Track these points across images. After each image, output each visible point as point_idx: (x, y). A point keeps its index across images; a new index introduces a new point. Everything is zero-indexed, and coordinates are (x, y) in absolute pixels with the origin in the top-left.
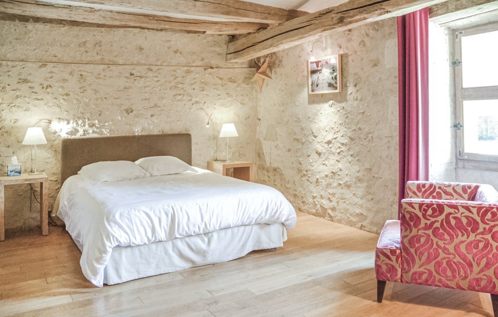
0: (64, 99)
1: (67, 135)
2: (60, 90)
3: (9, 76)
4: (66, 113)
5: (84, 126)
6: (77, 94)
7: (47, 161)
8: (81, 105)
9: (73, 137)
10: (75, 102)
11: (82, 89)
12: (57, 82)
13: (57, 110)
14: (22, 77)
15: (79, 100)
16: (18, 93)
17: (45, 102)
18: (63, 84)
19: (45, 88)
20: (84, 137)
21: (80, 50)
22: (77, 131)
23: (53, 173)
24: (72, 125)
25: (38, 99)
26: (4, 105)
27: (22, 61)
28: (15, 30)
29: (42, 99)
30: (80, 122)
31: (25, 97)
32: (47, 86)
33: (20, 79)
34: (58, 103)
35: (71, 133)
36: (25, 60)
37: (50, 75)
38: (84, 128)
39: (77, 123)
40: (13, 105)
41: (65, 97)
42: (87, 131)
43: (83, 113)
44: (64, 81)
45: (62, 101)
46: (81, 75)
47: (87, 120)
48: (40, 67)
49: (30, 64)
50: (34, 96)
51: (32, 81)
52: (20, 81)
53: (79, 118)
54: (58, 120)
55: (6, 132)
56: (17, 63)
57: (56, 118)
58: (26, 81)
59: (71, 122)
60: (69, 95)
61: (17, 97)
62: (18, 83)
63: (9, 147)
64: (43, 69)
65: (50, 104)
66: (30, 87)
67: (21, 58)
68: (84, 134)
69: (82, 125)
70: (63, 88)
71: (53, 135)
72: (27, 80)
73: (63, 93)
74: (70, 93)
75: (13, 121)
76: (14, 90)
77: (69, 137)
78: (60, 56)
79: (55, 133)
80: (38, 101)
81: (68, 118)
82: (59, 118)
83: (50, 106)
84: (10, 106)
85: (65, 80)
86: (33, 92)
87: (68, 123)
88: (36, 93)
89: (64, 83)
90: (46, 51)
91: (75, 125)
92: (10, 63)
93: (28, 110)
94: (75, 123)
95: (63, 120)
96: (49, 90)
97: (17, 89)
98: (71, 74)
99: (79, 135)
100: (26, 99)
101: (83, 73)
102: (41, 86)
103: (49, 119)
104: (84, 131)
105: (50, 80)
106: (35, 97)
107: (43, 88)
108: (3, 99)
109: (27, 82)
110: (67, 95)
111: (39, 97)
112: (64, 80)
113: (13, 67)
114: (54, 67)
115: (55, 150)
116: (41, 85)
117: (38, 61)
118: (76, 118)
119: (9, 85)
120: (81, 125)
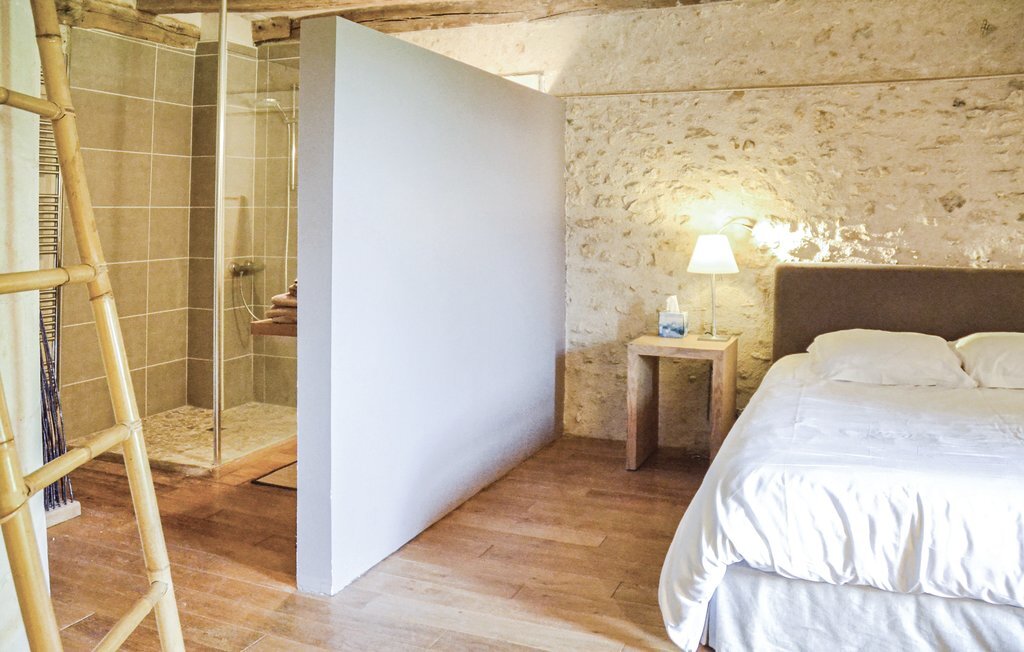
0: (783, 171)
1: (793, 257)
2: (775, 150)
3: (669, 123)
4: (789, 203)
5: (832, 237)
6: (813, 160)
7: (747, 313)
8: (823, 185)
9: (806, 263)
10: (808, 178)
11: (825, 146)
12: (766, 132)
13: (769, 196)
14: (695, 124)
15: (819, 175)
16: (687, 160)
17: (743, 179)
18: (781, 136)
19: (741, 146)
20: (831, 264)
21: (817, 53)
22: (815, 249)
23: (761, 343)
24: (803, 234)
25: (726, 172)
26: (662, 186)
27: (694, 88)
28: (679, 25)
29: (736, 172)
30: (821, 227)
31: (701, 167)
32: (745, 143)
33: (690, 129)
34: (769, 181)
35: (800, 253)
36: (699, 87)
37: (752, 117)
38: (831, 242)
39: (814, 230)
40: (678, 185)
41: (785, 167)
42: (839, 250)
43: (828, 207)
44: (783, 130)
45: (779, 176)
46: (823, 113)
47: (837, 224)
48: (730, 99)
49: (709, 96)
50: (719, 165)
51: (713, 131)
52: (690, 132)
53: (819, 217)
54: (770, 220)
55: (667, 243)
56: (684, 94)
57: (766, 216)
58: (701, 132)
59: (801, 225)
60: (795, 162)
61: (686, 168)
62: (686, 137)
63: (671, 274)
64: (736, 104)
65: (753, 184)
66: (711, 146)
67: (691, 84)
68: (832, 258)
69: (827, 234)
70: (780, 145)
71: (760, 255)
72: (703, 129)
73: (781, 158)
74: (796, 157)
75: (679, 220)
76: (679, 154)
77: (797, 262)
78: (772, 71)
79: (764, 250)
80: (727, 177)
81: (793, 217)
82: (773, 217)
83: (752, 189)
84: (672, 188)
85: (785, 128)
86: (716, 157)
87: (794, 228)
88: (723, 158)
89: (781, 133)
90: (742, 63)
91: (809, 234)
92: (671, 96)
93: (708, 197)
94: (809, 229)
95: (782, 220)
96: (750, 150)
97: (684, 152)
98: (798, 110)
99: (818, 261)
100: (705, 173)
101: (826, 108)
102: (732, 143)
103: (752, 218)
104: (832, 249)
105: (751, 127)
106: (721, 167)
107: (737, 146)
108: (659, 172)
109: (705, 135)
110: (791, 161)
111: (729, 168)
112: (781, 127)
113: (676, 104)
114: (760, 98)
115: (765, 291)
116: (733, 139)
117: (724, 86)
118: (813, 218)
119: (669, 143)
120: (823, 235)
